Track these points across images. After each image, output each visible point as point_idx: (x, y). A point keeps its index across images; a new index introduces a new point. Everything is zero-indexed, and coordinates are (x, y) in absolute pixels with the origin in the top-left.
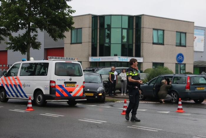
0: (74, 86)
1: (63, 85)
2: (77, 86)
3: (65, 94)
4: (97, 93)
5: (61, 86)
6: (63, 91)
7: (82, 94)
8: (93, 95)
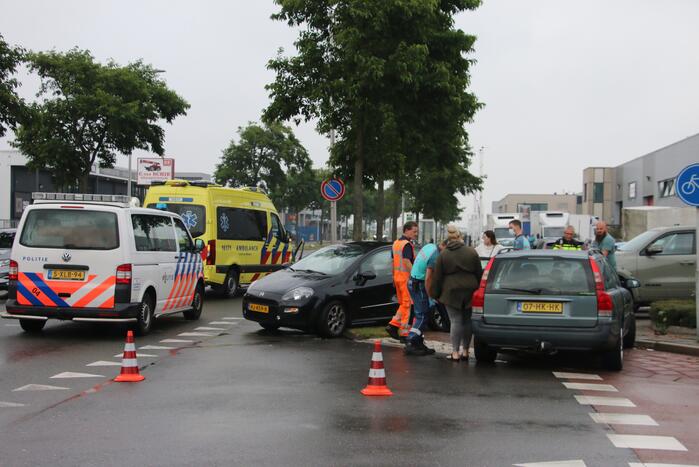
0: (78, 277)
1: (41, 275)
2: (91, 278)
3: (44, 299)
4: (280, 305)
5: (33, 277)
6: (39, 290)
7: (109, 300)
8: (267, 312)
